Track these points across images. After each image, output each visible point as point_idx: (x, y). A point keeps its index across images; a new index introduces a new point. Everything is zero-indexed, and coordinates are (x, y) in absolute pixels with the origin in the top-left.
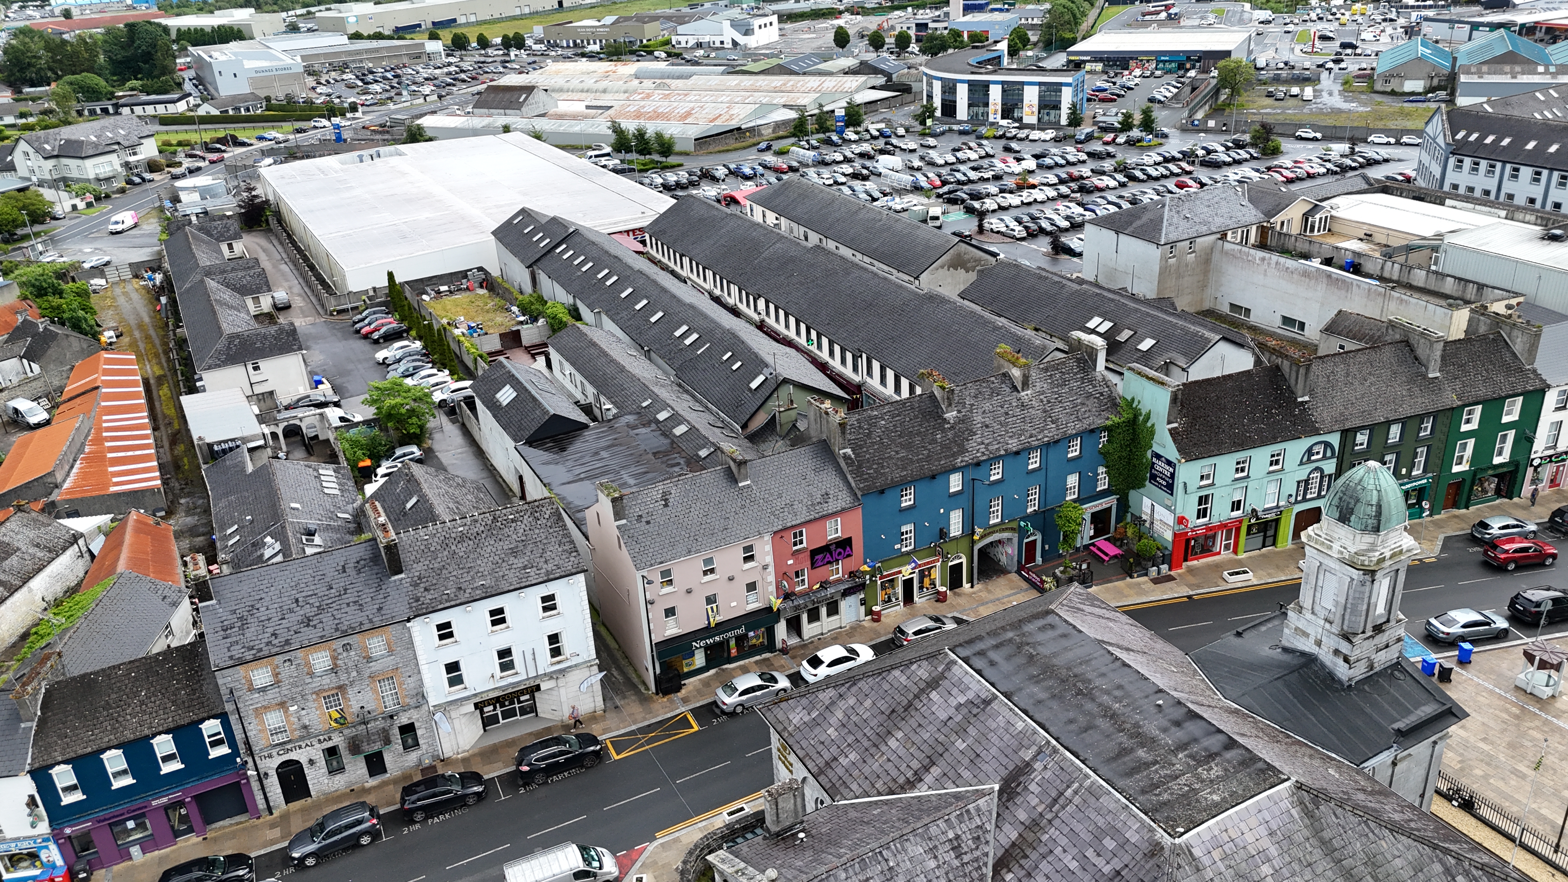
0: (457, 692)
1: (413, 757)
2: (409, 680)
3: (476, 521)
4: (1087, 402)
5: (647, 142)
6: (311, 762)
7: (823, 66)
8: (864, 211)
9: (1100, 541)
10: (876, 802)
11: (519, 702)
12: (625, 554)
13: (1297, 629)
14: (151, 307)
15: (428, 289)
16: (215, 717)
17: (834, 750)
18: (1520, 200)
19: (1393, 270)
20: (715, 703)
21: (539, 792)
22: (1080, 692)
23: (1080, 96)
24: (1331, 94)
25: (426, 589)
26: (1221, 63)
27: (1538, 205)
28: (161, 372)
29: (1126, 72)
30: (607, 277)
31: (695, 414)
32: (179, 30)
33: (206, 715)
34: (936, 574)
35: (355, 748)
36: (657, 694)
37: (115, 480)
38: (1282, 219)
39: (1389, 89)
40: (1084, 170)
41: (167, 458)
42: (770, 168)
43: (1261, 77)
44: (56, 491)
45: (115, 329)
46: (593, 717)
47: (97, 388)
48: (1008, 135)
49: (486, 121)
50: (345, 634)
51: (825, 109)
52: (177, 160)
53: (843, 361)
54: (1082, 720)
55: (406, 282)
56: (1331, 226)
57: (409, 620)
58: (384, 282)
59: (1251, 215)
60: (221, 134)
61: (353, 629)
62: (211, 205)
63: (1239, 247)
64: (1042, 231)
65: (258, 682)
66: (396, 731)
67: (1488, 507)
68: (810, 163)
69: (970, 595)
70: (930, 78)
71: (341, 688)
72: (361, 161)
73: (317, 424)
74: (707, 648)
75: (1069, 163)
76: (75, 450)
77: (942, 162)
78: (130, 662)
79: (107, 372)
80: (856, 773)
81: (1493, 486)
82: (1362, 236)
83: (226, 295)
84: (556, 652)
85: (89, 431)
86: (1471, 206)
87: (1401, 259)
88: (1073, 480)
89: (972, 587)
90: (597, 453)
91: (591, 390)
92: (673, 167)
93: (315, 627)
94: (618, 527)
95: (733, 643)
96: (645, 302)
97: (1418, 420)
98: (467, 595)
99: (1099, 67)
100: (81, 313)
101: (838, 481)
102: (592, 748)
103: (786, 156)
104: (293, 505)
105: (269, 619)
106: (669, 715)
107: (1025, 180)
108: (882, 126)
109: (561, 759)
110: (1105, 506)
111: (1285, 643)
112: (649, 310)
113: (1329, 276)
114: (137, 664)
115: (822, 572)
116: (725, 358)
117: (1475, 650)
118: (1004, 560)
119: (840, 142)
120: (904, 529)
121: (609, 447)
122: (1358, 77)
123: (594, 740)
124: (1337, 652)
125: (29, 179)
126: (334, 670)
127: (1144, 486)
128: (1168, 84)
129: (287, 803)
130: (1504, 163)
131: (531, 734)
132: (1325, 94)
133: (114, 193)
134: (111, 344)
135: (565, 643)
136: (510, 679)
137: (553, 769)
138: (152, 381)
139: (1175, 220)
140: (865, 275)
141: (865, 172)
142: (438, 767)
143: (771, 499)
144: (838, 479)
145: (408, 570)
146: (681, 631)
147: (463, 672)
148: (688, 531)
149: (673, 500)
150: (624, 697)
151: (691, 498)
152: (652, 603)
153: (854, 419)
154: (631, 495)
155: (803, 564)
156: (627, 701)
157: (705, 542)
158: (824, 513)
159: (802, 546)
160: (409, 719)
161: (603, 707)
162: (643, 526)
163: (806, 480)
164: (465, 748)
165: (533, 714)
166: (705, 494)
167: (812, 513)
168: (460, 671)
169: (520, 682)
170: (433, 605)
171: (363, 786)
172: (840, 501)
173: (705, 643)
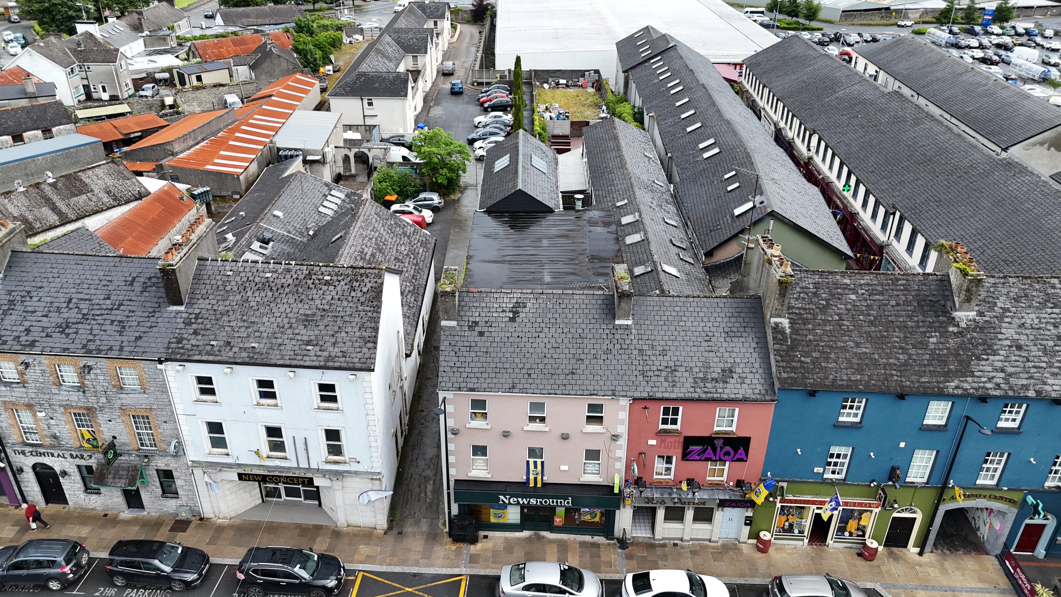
0: (220, 456)
1: (171, 505)
2: (165, 426)
3: (289, 271)
5: (797, 6)
8: (970, 74)
15: (550, 80)
20: (494, 581)
25: (196, 333)
30: (674, 86)
31: (663, 227)
34: (869, 521)
36: (448, 535)
37: (216, 161)
44: (171, 157)
46: (362, 536)
47: (271, 96)
50: (90, 355)
53: (874, 216)
55: (535, 71)
57: (161, 362)
61: (99, 351)
66: (154, 473)
68: (943, 43)
69: (912, 566)
73: (381, 157)
74: (523, 507)
76: (207, 131)
79: (290, 88)
83: (392, 49)
84: (335, 450)
85: (233, 122)
89: (921, 554)
90: (541, 240)
93: (68, 335)
94: (443, 328)
95: (558, 513)
96: (692, 112)
101: (755, 359)
102: (328, 580)
104: (276, 213)
106: (444, 571)
108: (1031, 26)
109: (284, 581)
112: (690, 120)
115: (696, 467)
116: (726, 176)
118: (984, 532)
119: (981, 32)
120: (835, 450)
121: (556, 236)
126: (82, 388)
129: (47, 502)
135: (346, 444)
136: (277, 462)
140: (937, 129)
141: (996, 58)
142: (192, 525)
143: (649, 353)
144: (755, 355)
145: (190, 304)
146: (490, 476)
147: (226, 435)
148: (524, 360)
149: (524, 316)
150: (417, 523)
151: (546, 320)
152: (455, 433)
153: (810, 280)
154: (478, 295)
155: (672, 450)
156: (415, 529)
157: (538, 381)
158: (715, 395)
159: (674, 427)
160: (166, 465)
161: (385, 526)
162: (473, 336)
163: (709, 343)
164: (228, 515)
165: (316, 502)
166: (566, 321)
167: (698, 390)
168: (223, 433)
169: (290, 468)
170: (191, 353)
171: (117, 515)
172: (745, 386)
173: (521, 502)
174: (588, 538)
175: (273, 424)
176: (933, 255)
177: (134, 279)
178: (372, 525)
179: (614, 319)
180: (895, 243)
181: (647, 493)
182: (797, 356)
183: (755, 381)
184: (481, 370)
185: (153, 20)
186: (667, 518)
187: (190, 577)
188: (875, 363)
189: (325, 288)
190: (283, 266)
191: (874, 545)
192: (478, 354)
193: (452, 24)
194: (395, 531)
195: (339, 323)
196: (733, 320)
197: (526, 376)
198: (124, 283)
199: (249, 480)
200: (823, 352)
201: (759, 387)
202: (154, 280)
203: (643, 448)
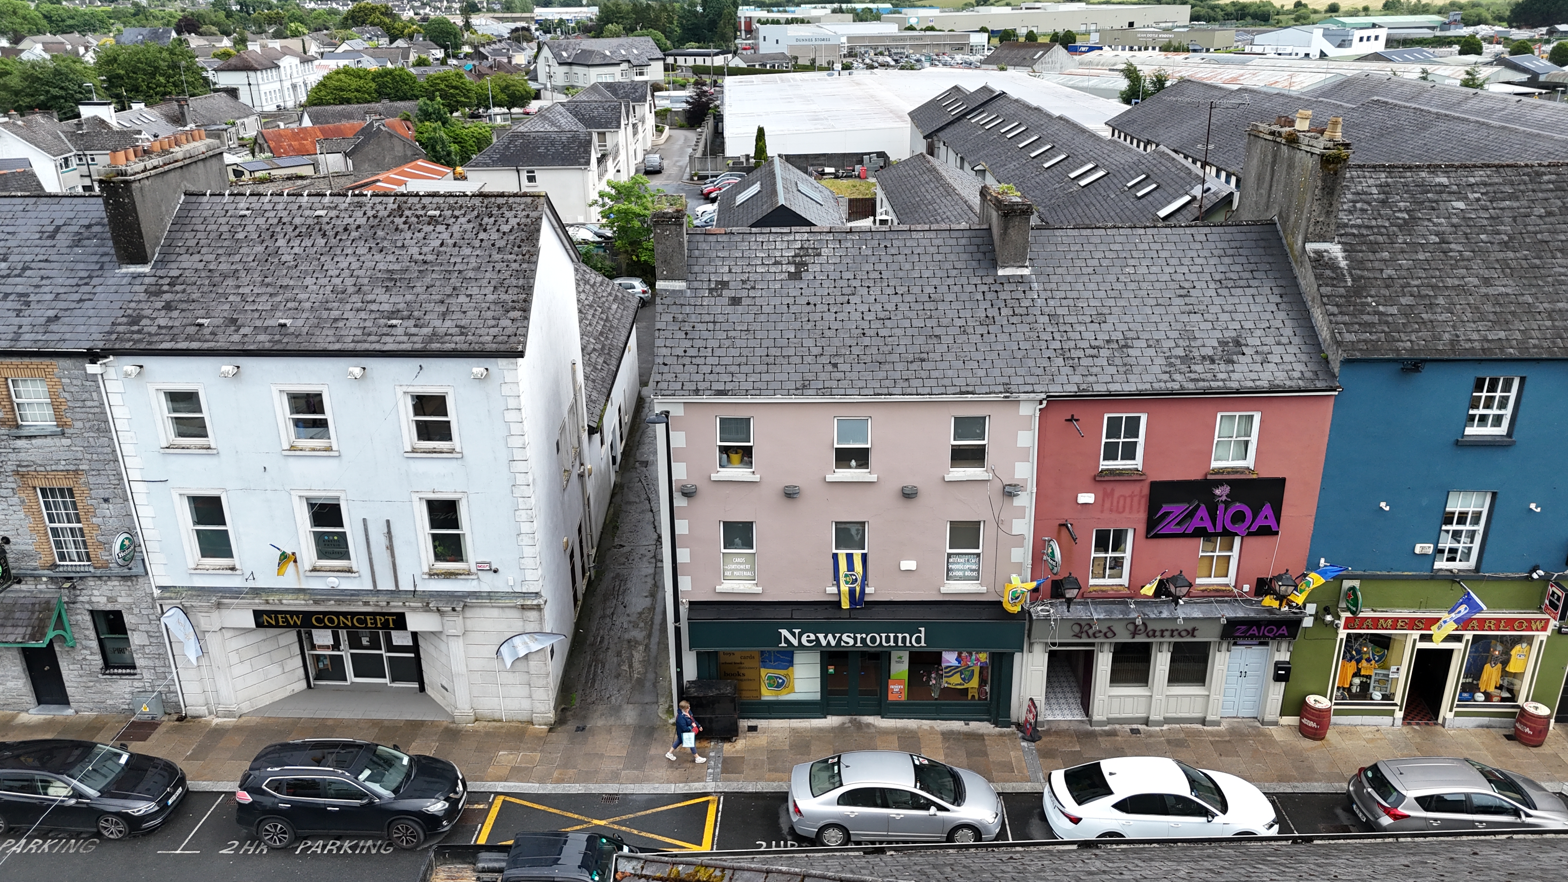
0: (216, 573)
1: (119, 691)
2: (106, 510)
3: (360, 205)
7: (1438, 60)
11: (391, 648)
15: (811, 169)
20: (781, 798)
25: (166, 306)
30: (1011, 130)
32: (759, 20)
34: (1525, 663)
57: (93, 358)
66: (85, 619)
74: (827, 656)
79: (401, 173)
84: (449, 548)
95: (900, 669)
96: (1048, 147)
101: (1281, 321)
106: (671, 789)
109: (333, 803)
112: (1047, 155)
115: (1178, 554)
116: (1131, 184)
120: (1456, 504)
125: (545, 85)
135: (469, 532)
136: (333, 580)
142: (161, 730)
143: (1069, 319)
144: (1282, 315)
145: (162, 262)
146: (759, 590)
147: (229, 527)
148: (822, 342)
149: (817, 268)
150: (616, 710)
151: (861, 275)
152: (688, 494)
153: (1371, 181)
154: (725, 238)
155: (1126, 514)
156: (612, 721)
157: (854, 375)
158: (1214, 384)
159: (1128, 464)
160: (111, 600)
161: (551, 716)
162: (719, 306)
163: (1187, 300)
164: (234, 708)
165: (416, 685)
166: (901, 274)
167: (1177, 377)
168: (224, 523)
169: (355, 594)
170: (155, 339)
171: (14, 717)
172: (1272, 367)
173: (824, 643)
174: (957, 725)
175: (323, 493)
177: (58, 228)
178: (524, 717)
179: (995, 266)
181: (1081, 614)
182: (1369, 305)
183: (1288, 358)
184: (738, 360)
185: (203, 112)
186: (1116, 678)
187: (141, 807)
188: (1529, 310)
189: (429, 228)
190: (348, 200)
191: (1542, 712)
192: (731, 334)
193: (657, 126)
194: (571, 726)
195: (455, 281)
196: (1227, 260)
197: (829, 368)
198: (38, 236)
199: (277, 626)
200: (1421, 296)
201: (1299, 367)
202: (96, 229)
203: (1066, 514)
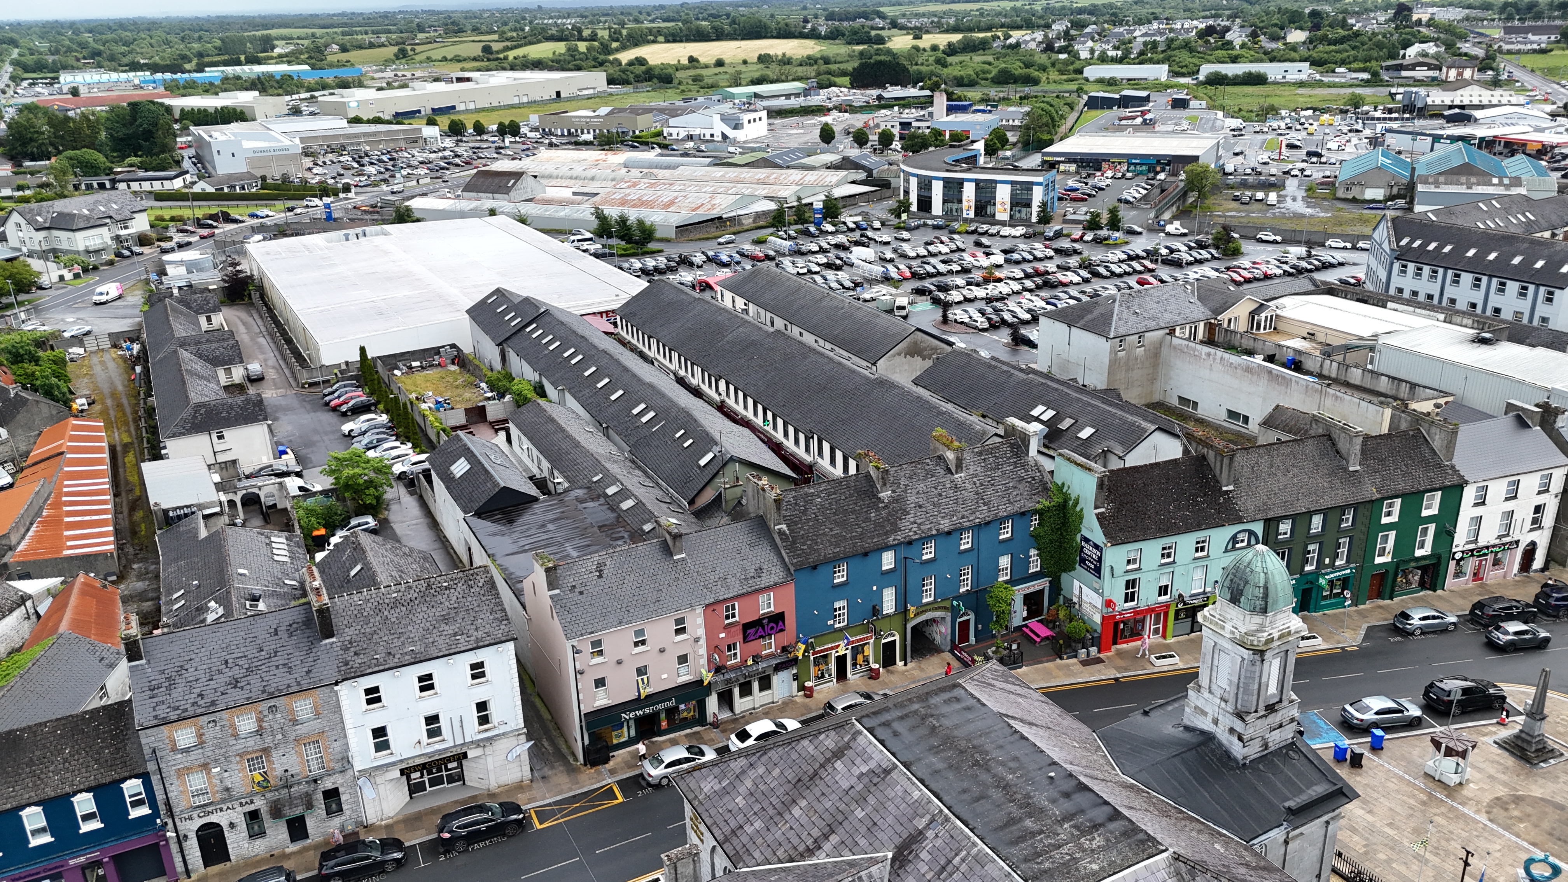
0: (384, 758)
2: (335, 744)
3: (410, 588)
4: (1020, 486)
5: (629, 228)
6: (232, 825)
7: (806, 161)
8: (827, 299)
9: (1032, 622)
10: (775, 870)
11: (447, 770)
12: (556, 625)
13: (1196, 707)
14: (126, 376)
15: (400, 365)
16: (136, 776)
17: (741, 818)
18: (1462, 305)
19: (1331, 368)
20: (641, 775)
21: (459, 860)
22: (976, 763)
23: (1051, 195)
24: (1294, 199)
25: (356, 654)
26: (1189, 167)
27: (1479, 310)
28: (129, 440)
29: (1098, 174)
30: (572, 356)
31: (643, 489)
32: (182, 110)
33: (127, 774)
34: (869, 651)
35: (276, 812)
36: (585, 765)
37: (69, 543)
38: (1229, 316)
39: (1350, 197)
40: (1049, 265)
41: (125, 524)
42: (747, 256)
43: (1228, 182)
44: (10, 553)
45: (87, 397)
46: (519, 787)
47: (62, 453)
48: (980, 230)
49: (474, 204)
50: (272, 697)
51: (804, 202)
52: (168, 234)
53: (797, 442)
54: (976, 790)
55: (379, 357)
56: (1276, 324)
57: (337, 683)
58: (356, 357)
59: (1199, 312)
60: (214, 211)
61: (280, 691)
62: (196, 279)
63: (1186, 342)
64: (1004, 322)
65: (182, 743)
66: (320, 796)
67: (1412, 598)
68: (787, 252)
69: (903, 673)
70: (908, 174)
71: (266, 751)
72: (347, 239)
73: (276, 493)
74: (636, 720)
75: (1036, 259)
76: (32, 514)
77: (914, 255)
78: (57, 720)
79: (73, 438)
80: (759, 841)
81: (1417, 578)
82: (1306, 335)
83: (198, 366)
84: (484, 720)
85: (49, 495)
86: (1411, 309)
87: (1340, 358)
88: (1005, 561)
89: (905, 665)
90: (543, 526)
91: (546, 464)
92: (653, 252)
93: (242, 688)
94: (551, 597)
95: (663, 716)
97: (1339, 511)
98: (396, 660)
99: (1073, 168)
100: (54, 380)
101: (772, 556)
102: (514, 817)
103: (763, 246)
104: (240, 571)
105: (197, 680)
106: (595, 786)
107: (991, 274)
108: (859, 218)
109: (483, 827)
110: (1037, 588)
111: (1186, 722)
112: (610, 388)
113: (1270, 372)
114: (63, 722)
115: (754, 646)
116: (678, 435)
117: (1387, 737)
118: (938, 638)
119: (817, 233)
120: (837, 605)
121: (556, 520)
122: (1322, 184)
123: (517, 809)
124: (1232, 731)
125: (20, 250)
126: (259, 732)
127: (1074, 569)
128: (1138, 186)
129: (206, 866)
130: (1446, 269)
131: (456, 802)
132: (1288, 199)
133: (102, 265)
134: (82, 411)
135: (494, 711)
136: (437, 746)
137: (474, 837)
138: (119, 448)
139: (1125, 315)
140: (821, 360)
141: (838, 262)
142: (361, 834)
143: (704, 572)
144: (772, 554)
145: (343, 633)
146: (610, 701)
147: (388, 737)
149: (607, 571)
150: (553, 767)
151: (625, 570)
152: (581, 673)
153: (790, 496)
154: (566, 566)
155: (736, 637)
156: (554, 771)
157: (635, 614)
158: (756, 588)
159: (734, 620)
160: (334, 783)
161: (530, 776)
162: (575, 596)
163: (741, 555)
164: (391, 815)
165: (460, 783)
166: (639, 566)
167: (744, 587)
168: (386, 736)
169: (446, 749)
170: (362, 669)
171: (283, 852)
172: (772, 576)
173: (636, 715)
174: (688, 731)
175: (431, 712)
176: (852, 464)
177: (276, 630)
178: (519, 780)
179: (671, 555)
180: (820, 460)
181: (727, 676)
182: (798, 546)
183: (778, 571)
184: (591, 618)
186: (741, 696)
187: (396, 856)
188: (845, 538)
189: (447, 592)
190: (404, 586)
191: (877, 666)
192: (584, 607)
194: (539, 778)
195: (472, 614)
196: (750, 535)
197: (625, 613)
198: (268, 635)
199: (405, 774)
200: (813, 540)
201: (781, 574)
202: (295, 626)
203: (716, 643)
